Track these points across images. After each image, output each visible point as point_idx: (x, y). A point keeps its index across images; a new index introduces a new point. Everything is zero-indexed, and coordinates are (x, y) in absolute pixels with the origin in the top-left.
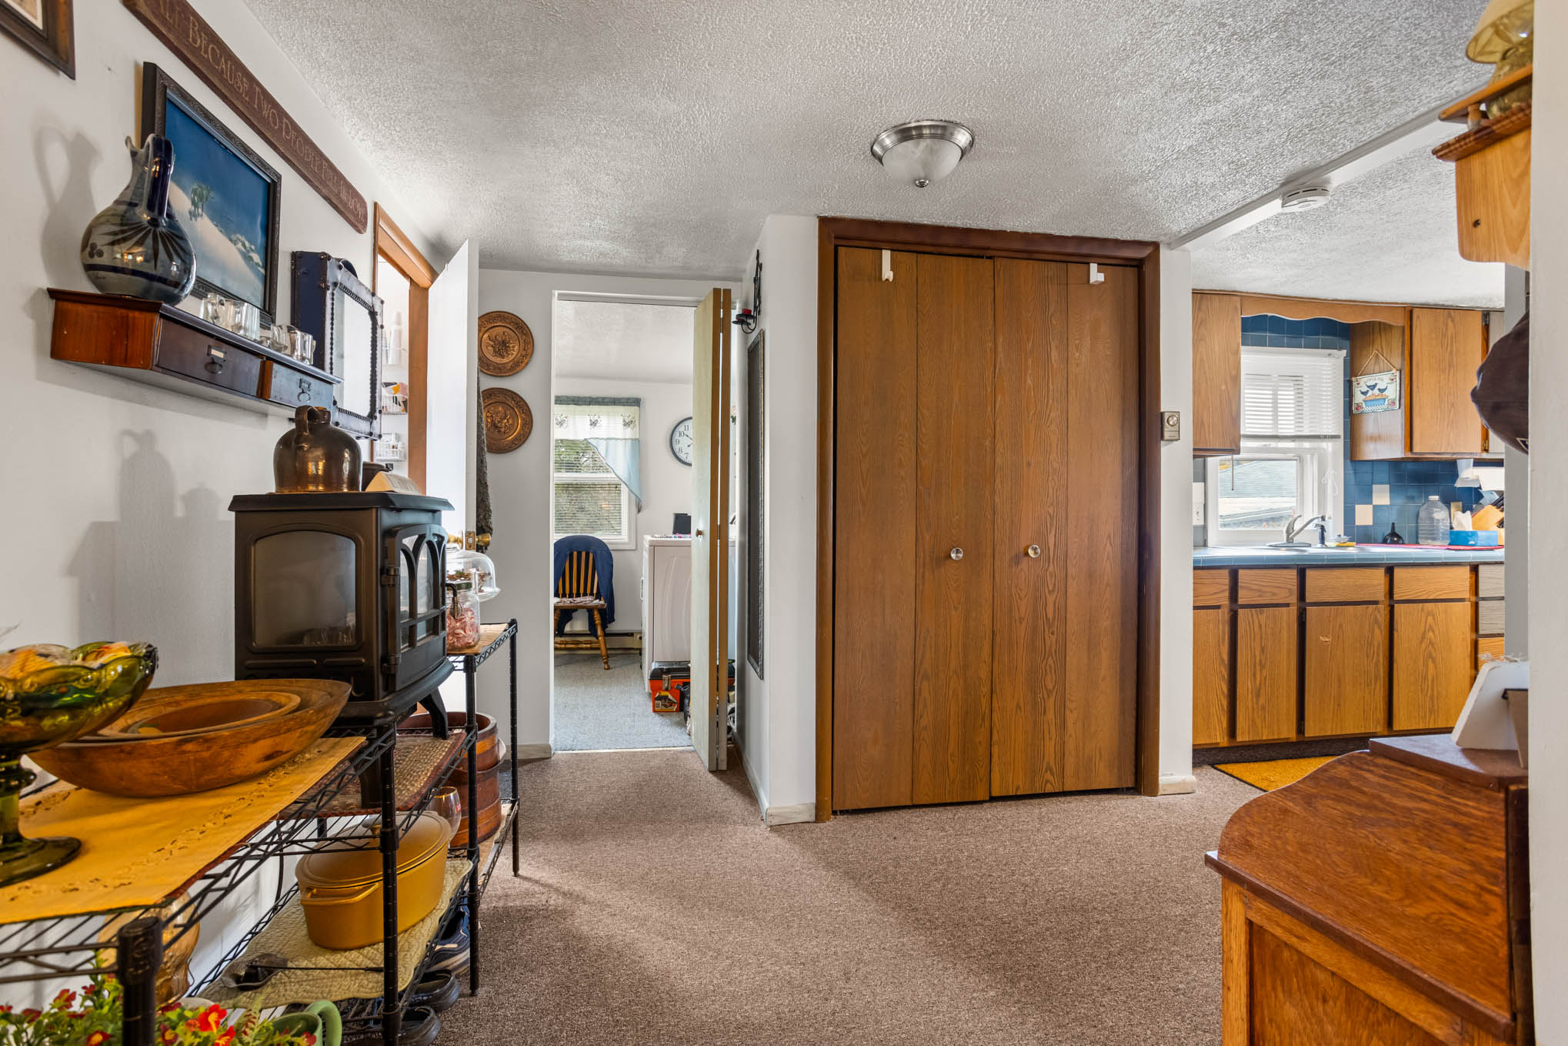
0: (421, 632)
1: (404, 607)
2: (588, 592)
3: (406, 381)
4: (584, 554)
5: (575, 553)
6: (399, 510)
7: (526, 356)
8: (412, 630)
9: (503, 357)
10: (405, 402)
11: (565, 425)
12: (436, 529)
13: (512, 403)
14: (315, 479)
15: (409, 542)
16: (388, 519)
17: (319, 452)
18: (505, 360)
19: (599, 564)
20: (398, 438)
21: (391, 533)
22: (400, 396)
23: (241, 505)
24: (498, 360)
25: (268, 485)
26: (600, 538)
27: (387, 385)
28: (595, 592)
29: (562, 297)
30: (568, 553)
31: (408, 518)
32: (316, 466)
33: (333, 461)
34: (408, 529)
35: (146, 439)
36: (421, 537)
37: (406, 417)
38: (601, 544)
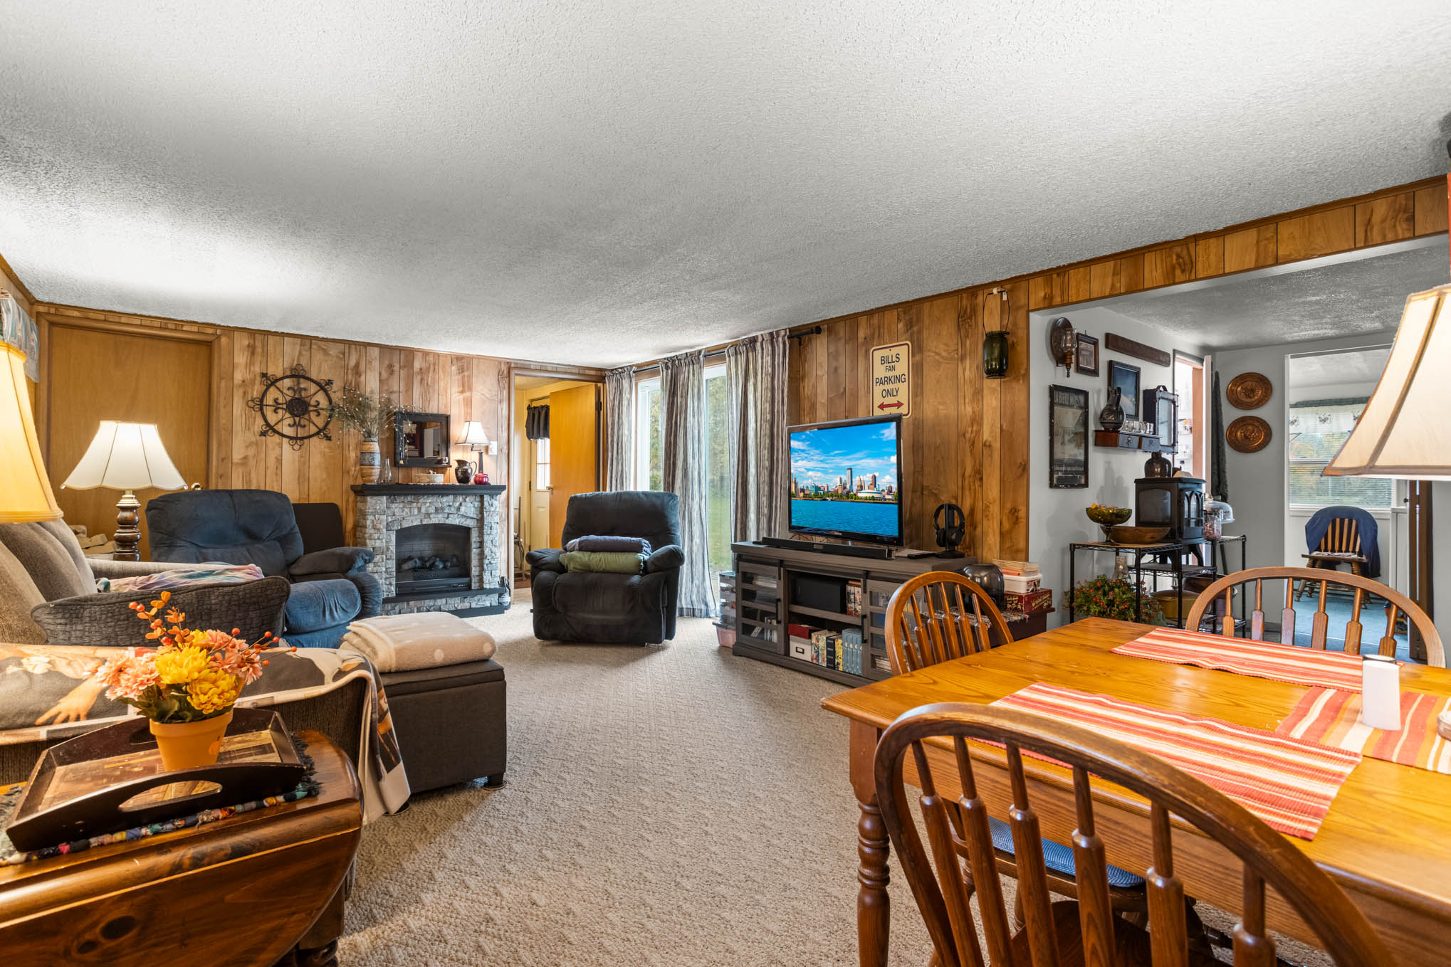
0: (1192, 525)
1: (1186, 517)
2: (1351, 549)
3: (1191, 417)
4: (1346, 521)
5: (1338, 520)
6: (1184, 483)
7: (1266, 396)
8: (1189, 521)
9: (1251, 398)
10: (1191, 429)
11: (1328, 421)
12: (1199, 490)
13: (1257, 424)
14: (1157, 474)
15: (1188, 493)
16: (1181, 486)
17: (1158, 465)
18: (1253, 400)
19: (1361, 528)
20: (1187, 447)
21: (1182, 490)
22: (1188, 426)
23: (1137, 481)
24: (1248, 400)
25: (1142, 475)
26: (1364, 509)
27: (1181, 420)
28: (1357, 550)
29: (1292, 357)
30: (1331, 519)
31: (1188, 486)
32: (1158, 470)
33: (1163, 468)
34: (1188, 489)
35: (1109, 463)
36: (1193, 492)
37: (1191, 436)
38: (1366, 514)
